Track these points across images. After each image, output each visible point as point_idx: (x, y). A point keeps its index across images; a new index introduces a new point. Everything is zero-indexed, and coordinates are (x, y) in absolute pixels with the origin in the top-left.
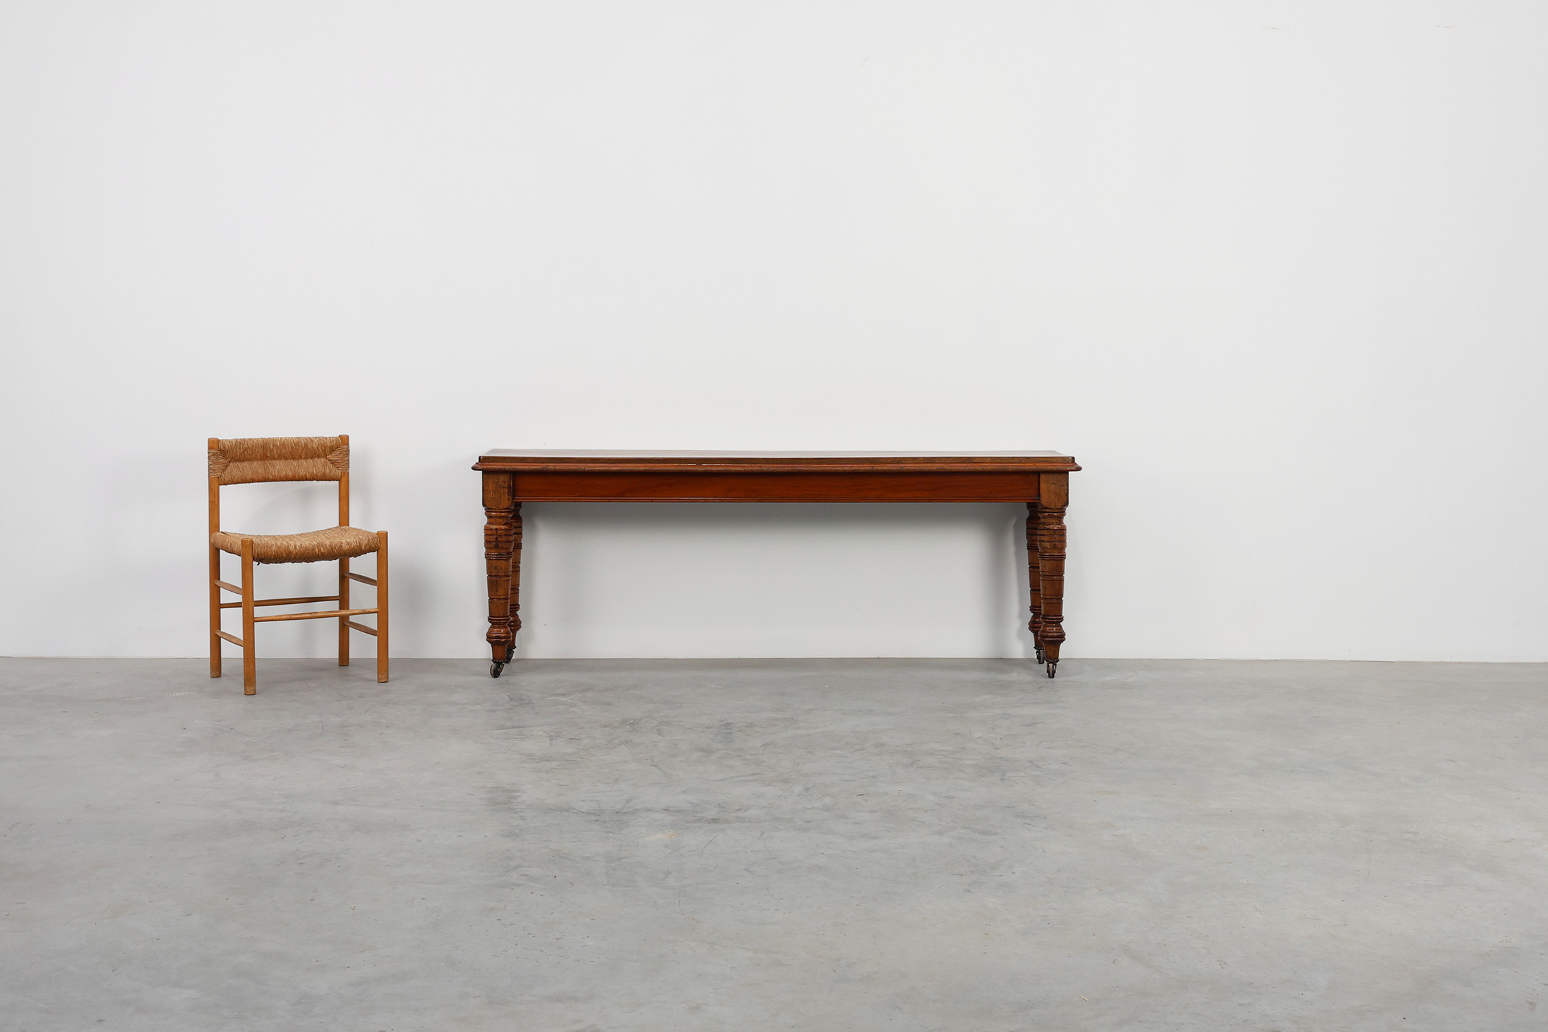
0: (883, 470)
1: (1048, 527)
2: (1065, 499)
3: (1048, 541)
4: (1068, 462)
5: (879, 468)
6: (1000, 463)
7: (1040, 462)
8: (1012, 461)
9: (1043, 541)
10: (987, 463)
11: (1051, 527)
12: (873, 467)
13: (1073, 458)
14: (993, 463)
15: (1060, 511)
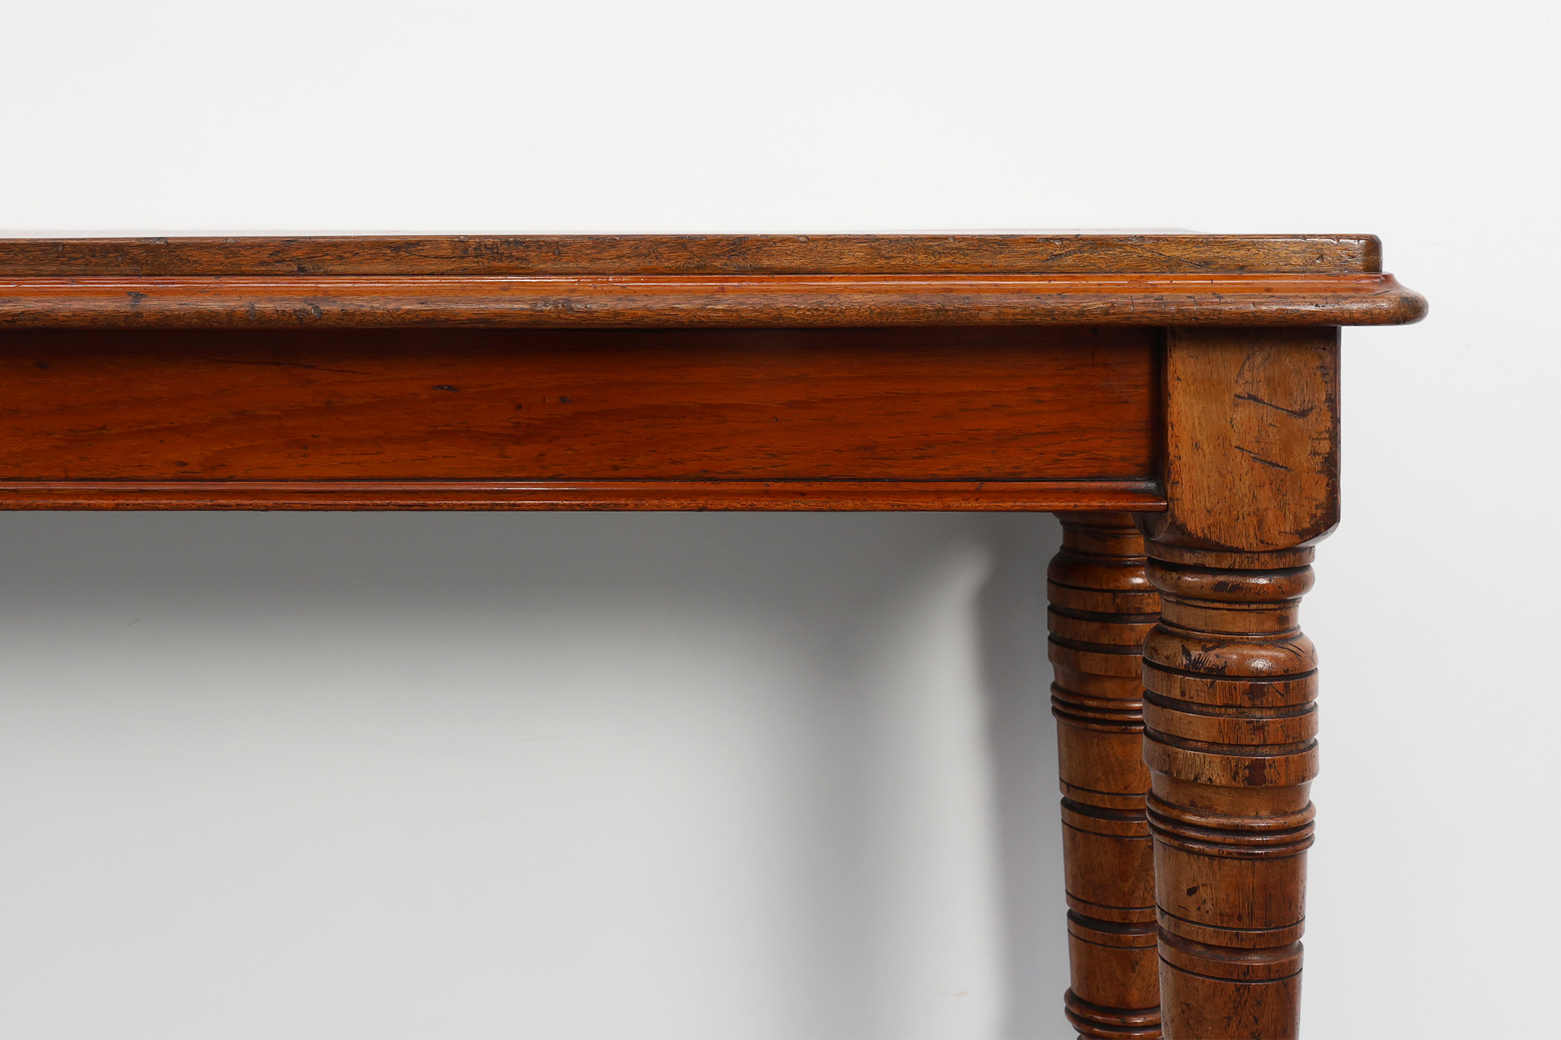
0: (200, 314)
1: (1212, 658)
2: (1321, 495)
3: (1212, 746)
4: (1343, 269)
5: (173, 305)
6: (927, 273)
7: (1172, 266)
8: (1002, 261)
9: (1181, 742)
10: (848, 272)
11: (1232, 655)
12: (138, 295)
13: (1373, 246)
14: (881, 272)
15: (1288, 561)
